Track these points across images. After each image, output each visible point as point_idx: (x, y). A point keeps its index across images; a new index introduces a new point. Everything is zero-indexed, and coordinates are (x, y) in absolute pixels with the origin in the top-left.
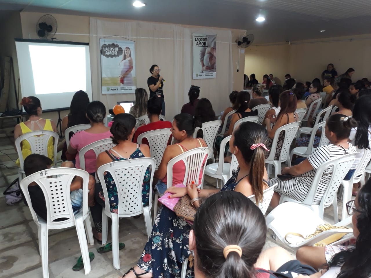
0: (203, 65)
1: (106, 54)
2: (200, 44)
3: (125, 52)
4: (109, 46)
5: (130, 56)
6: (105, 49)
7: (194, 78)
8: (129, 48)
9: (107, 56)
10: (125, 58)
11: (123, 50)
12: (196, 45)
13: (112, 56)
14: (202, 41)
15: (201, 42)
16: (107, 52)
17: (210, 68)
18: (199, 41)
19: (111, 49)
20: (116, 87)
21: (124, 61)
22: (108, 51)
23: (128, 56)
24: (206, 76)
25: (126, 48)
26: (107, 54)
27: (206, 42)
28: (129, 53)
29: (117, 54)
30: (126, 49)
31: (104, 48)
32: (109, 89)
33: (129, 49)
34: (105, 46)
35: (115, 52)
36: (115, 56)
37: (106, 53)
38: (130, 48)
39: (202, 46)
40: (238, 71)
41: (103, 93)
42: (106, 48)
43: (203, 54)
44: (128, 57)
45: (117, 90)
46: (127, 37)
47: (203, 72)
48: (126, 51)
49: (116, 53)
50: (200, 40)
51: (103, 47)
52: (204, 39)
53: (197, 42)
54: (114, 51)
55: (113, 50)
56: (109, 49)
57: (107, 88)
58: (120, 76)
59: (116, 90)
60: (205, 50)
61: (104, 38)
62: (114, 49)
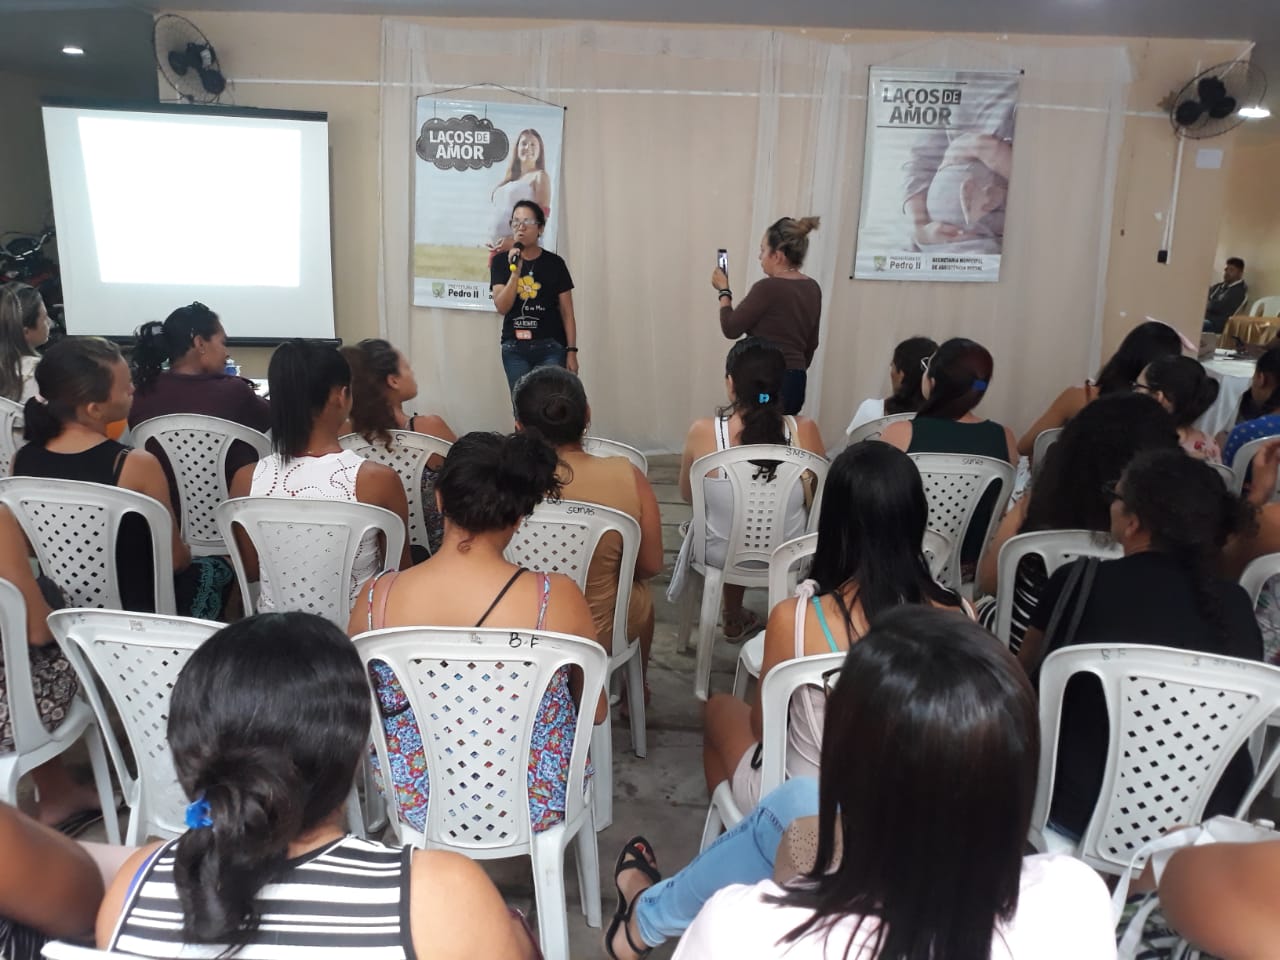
0: (924, 218)
1: (438, 156)
2: (918, 116)
3: (520, 148)
4: (454, 125)
5: (540, 164)
6: (435, 138)
7: (858, 275)
8: (537, 135)
9: (443, 164)
10: (516, 172)
11: (512, 140)
12: (886, 121)
13: (461, 165)
14: (927, 104)
15: (918, 109)
16: (441, 147)
17: (965, 233)
18: (910, 103)
19: (459, 136)
20: (473, 284)
21: (511, 186)
22: (446, 145)
23: (533, 165)
24: (934, 267)
25: (525, 132)
26: (444, 154)
27: (953, 108)
28: (533, 155)
29: (482, 158)
30: (523, 138)
31: (431, 133)
32: (443, 288)
33: (535, 139)
34: (434, 126)
35: (476, 148)
36: (476, 164)
37: (441, 152)
38: (539, 133)
39: (922, 124)
40: (1162, 257)
41: (417, 302)
42: (441, 133)
43: (927, 166)
44: (531, 170)
45: (476, 295)
46: (533, 90)
47: (917, 249)
48: (524, 144)
49: (478, 153)
50: (912, 96)
51: (426, 129)
52: (940, 95)
53: (897, 108)
54: (472, 145)
55: (466, 138)
56: (452, 137)
57: (434, 284)
58: (491, 242)
59: (469, 295)
60: (943, 143)
61: (436, 93)
62: (473, 136)
